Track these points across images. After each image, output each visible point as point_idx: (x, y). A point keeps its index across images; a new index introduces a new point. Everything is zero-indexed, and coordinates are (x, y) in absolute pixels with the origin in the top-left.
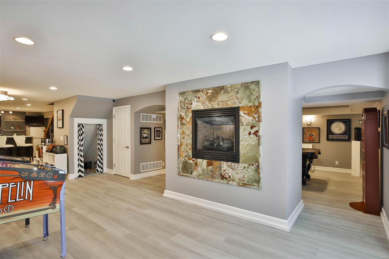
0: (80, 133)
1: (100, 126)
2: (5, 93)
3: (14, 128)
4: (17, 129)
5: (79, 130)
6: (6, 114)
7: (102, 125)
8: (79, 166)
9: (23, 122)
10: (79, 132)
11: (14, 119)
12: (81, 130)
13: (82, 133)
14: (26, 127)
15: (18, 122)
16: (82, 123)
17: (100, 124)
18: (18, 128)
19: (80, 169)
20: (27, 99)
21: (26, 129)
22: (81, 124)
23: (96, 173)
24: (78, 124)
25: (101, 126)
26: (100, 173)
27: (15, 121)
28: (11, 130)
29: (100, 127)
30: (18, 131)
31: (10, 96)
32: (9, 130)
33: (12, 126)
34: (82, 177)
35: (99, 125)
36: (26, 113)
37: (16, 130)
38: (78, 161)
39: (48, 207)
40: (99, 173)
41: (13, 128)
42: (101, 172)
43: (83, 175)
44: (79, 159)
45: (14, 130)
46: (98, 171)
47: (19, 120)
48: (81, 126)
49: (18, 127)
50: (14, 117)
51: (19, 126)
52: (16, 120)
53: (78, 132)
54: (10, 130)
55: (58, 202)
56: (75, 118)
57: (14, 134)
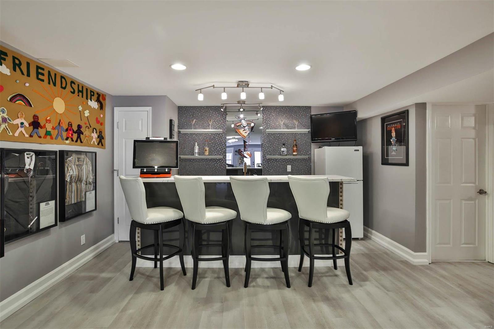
3: (288, 152)
4: (294, 153)
11: (287, 126)
14: (311, 147)
15: (295, 134)
18: (294, 151)
21: (312, 153)
27: (288, 133)
28: (281, 155)
30: (295, 160)
32: (276, 157)
33: (284, 144)
36: (312, 109)
37: (292, 157)
41: (285, 149)
45: (287, 157)
47: (296, 130)
49: (295, 149)
50: (287, 121)
51: (296, 145)
52: (291, 129)
54: (279, 157)
57: (288, 166)
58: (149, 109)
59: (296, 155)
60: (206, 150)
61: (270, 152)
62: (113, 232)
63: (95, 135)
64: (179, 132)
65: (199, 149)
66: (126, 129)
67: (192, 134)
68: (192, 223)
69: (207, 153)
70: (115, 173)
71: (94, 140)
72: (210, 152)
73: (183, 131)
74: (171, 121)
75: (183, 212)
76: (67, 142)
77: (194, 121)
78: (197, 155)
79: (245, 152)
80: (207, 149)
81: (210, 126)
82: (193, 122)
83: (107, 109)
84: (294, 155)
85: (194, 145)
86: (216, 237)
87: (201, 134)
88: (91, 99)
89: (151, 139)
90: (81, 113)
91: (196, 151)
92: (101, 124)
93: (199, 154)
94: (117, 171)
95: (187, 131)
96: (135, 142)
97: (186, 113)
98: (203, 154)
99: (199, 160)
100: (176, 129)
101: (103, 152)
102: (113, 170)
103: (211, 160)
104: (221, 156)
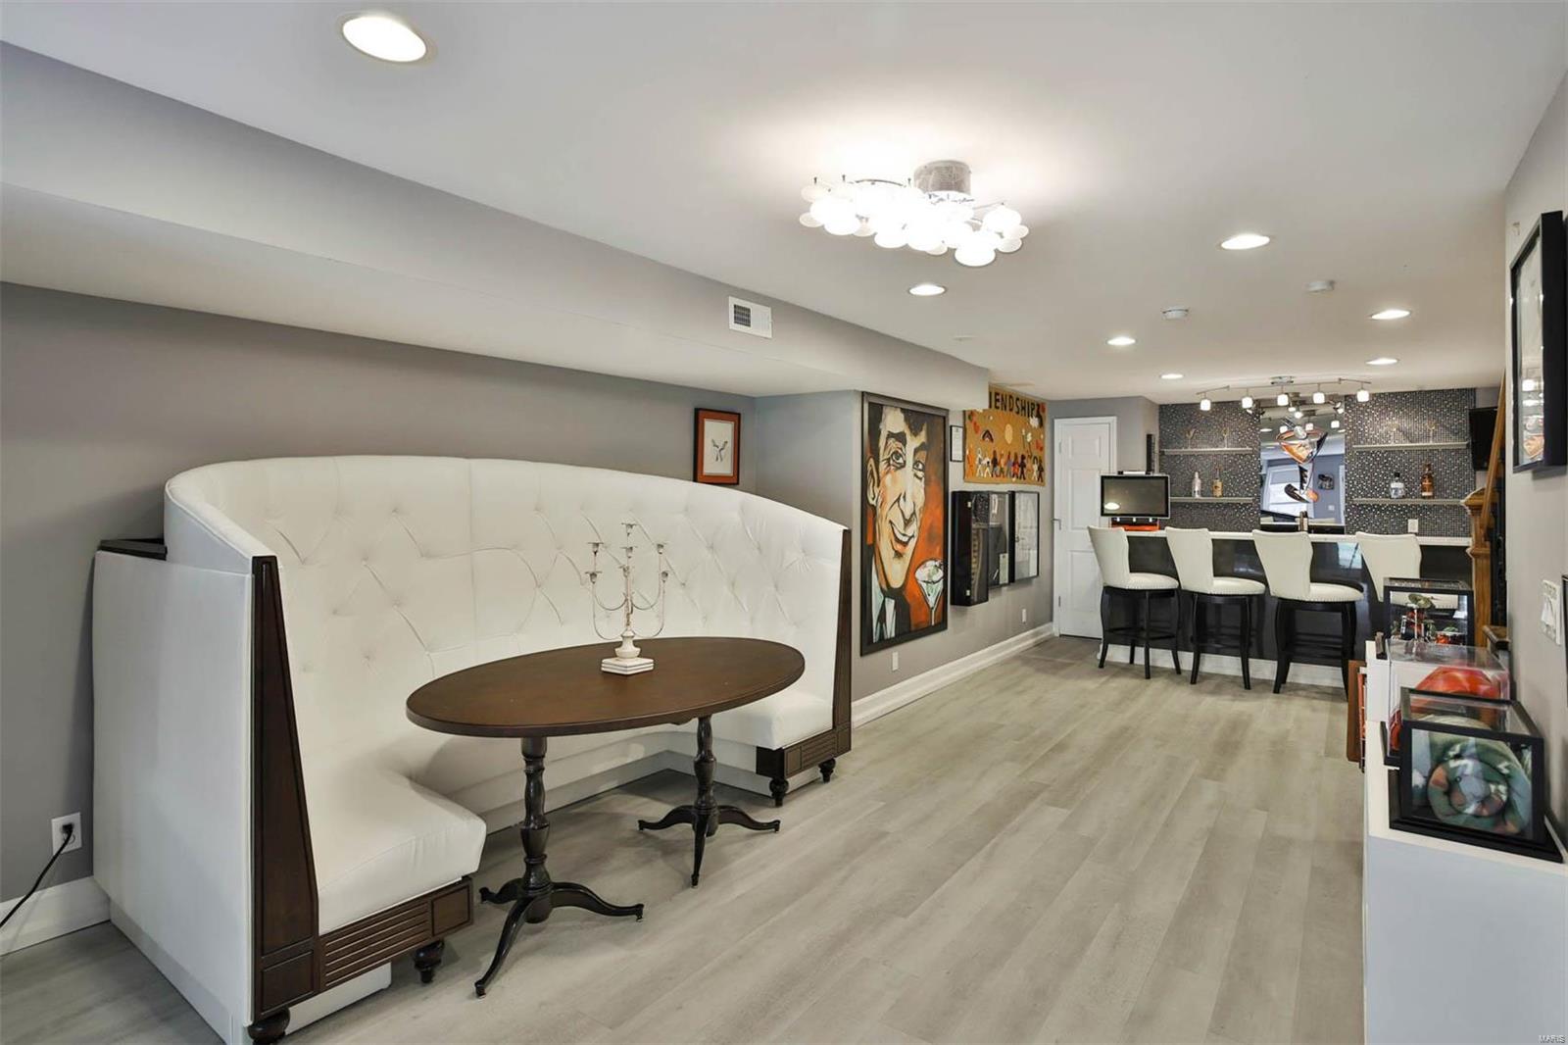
3: (1408, 488)
4: (1424, 494)
6: (1370, 414)
9: (1457, 451)
11: (1407, 435)
14: (1475, 478)
15: (1431, 452)
18: (1424, 490)
27: (1410, 450)
28: (1391, 496)
30: (1430, 508)
32: (1380, 500)
33: (1398, 475)
36: (1478, 396)
37: (1418, 502)
41: (1400, 485)
45: (1409, 501)
47: (1432, 443)
49: (1427, 483)
50: (1407, 424)
51: (1430, 476)
52: (1417, 441)
54: (1387, 501)
57: (1410, 521)
58: (1113, 419)
59: (1429, 497)
60: (1216, 487)
61: (1363, 490)
62: (1051, 620)
63: (1035, 467)
64: (1162, 453)
65: (1202, 484)
66: (1073, 454)
67: (1186, 456)
68: (1192, 594)
69: (1219, 493)
70: (1056, 524)
71: (1035, 474)
72: (1224, 490)
73: (1168, 451)
74: (1149, 437)
75: (1178, 579)
76: (1014, 479)
77: (1192, 433)
78: (1197, 496)
79: (1302, 491)
80: (1219, 484)
81: (1226, 441)
82: (1189, 434)
83: (1047, 425)
84: (1424, 497)
85: (1193, 478)
86: (1232, 620)
87: (1206, 455)
88: (1030, 415)
89: (1126, 473)
90: (1025, 437)
91: (1197, 489)
92: (1042, 449)
93: (1202, 493)
94: (1059, 521)
95: (1177, 451)
96: (1103, 478)
97: (1176, 417)
98: (1211, 493)
99: (1202, 504)
100: (1156, 449)
101: (1044, 491)
102: (1053, 520)
103: (1227, 505)
104: (1249, 499)
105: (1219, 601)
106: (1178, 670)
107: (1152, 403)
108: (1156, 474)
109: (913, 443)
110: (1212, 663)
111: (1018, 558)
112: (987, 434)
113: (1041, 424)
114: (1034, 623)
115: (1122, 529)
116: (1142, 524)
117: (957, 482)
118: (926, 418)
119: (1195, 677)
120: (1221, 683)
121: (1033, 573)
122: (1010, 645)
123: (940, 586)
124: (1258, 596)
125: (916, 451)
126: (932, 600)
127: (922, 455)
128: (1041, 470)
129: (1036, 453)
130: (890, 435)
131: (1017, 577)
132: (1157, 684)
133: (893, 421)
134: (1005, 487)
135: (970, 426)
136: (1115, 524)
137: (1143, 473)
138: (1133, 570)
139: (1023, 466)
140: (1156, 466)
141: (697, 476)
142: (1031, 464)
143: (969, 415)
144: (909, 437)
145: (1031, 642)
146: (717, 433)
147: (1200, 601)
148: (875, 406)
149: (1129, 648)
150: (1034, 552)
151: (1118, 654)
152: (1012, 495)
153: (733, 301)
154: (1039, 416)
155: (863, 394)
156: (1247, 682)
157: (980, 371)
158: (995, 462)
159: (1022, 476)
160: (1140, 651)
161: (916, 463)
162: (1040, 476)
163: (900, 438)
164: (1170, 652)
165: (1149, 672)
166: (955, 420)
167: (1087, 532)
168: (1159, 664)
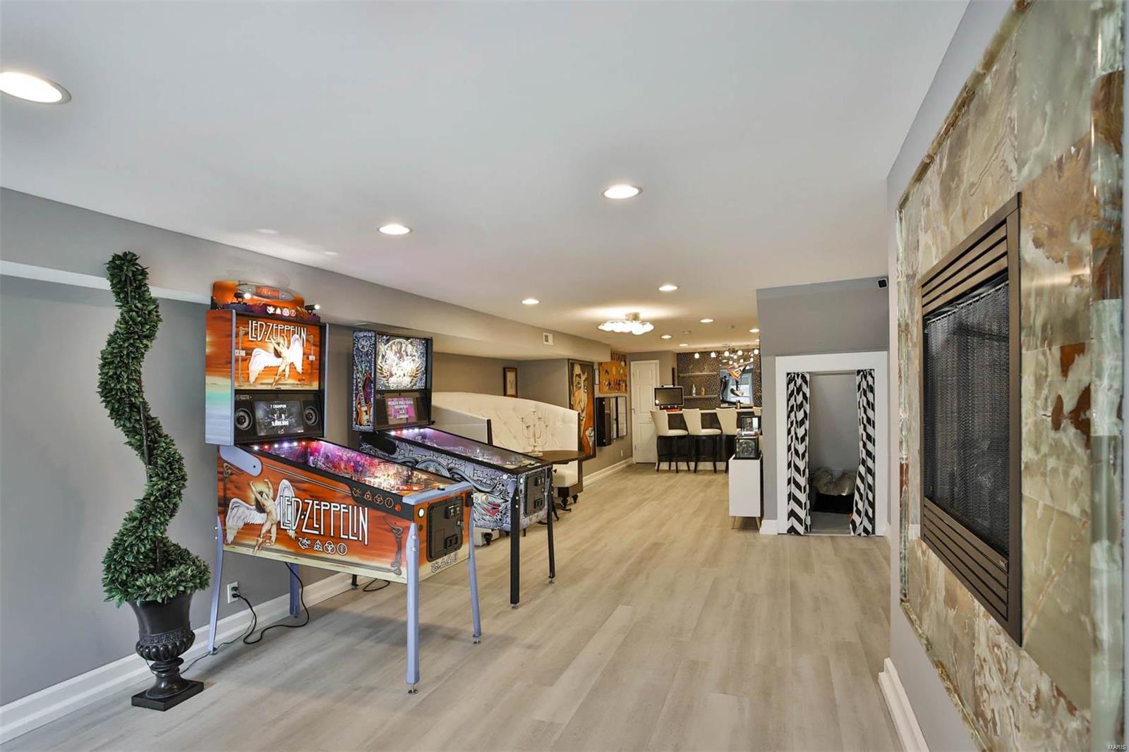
0: (795, 401)
1: (866, 377)
2: (635, 317)
5: (793, 391)
7: (870, 374)
8: (792, 500)
10: (793, 398)
12: (798, 394)
13: (802, 402)
16: (800, 370)
17: (862, 371)
19: (792, 510)
20: (712, 321)
22: (798, 375)
23: (850, 533)
24: (788, 374)
25: (869, 378)
26: (863, 534)
29: (864, 380)
31: (644, 322)
34: (797, 533)
35: (859, 372)
38: (788, 485)
39: (389, 567)
40: (860, 535)
42: (865, 530)
43: (801, 529)
44: (790, 478)
46: (855, 528)
48: (799, 381)
53: (789, 400)
55: (404, 563)
56: (777, 358)
58: (657, 361)
60: (702, 391)
62: (632, 456)
63: (624, 384)
64: (678, 376)
65: (696, 390)
66: (639, 378)
67: (689, 377)
68: (694, 436)
69: (703, 393)
70: (633, 411)
71: (624, 388)
72: (705, 392)
73: (681, 375)
74: (673, 369)
75: (688, 431)
76: (617, 391)
77: (691, 368)
78: (694, 395)
80: (703, 389)
81: (706, 370)
83: (628, 365)
85: (692, 387)
86: (709, 445)
87: (698, 376)
88: (621, 361)
89: (665, 386)
90: (619, 371)
91: (694, 392)
92: (626, 376)
93: (696, 394)
94: (634, 409)
95: (685, 375)
96: (655, 389)
97: (684, 359)
98: (700, 394)
99: (696, 399)
100: (676, 375)
101: (628, 396)
102: (631, 409)
103: (707, 399)
104: (716, 396)
105: (704, 438)
106: (689, 470)
107: (674, 353)
108: (676, 387)
109: (583, 378)
110: (702, 466)
111: (620, 427)
112: (607, 371)
113: (626, 364)
114: (625, 457)
115: (665, 411)
116: (672, 408)
117: (597, 394)
118: (587, 366)
119: (695, 471)
120: (705, 472)
121: (625, 434)
122: (617, 466)
123: (593, 438)
124: (718, 435)
125: (584, 381)
126: (591, 444)
127: (586, 382)
128: (626, 386)
129: (624, 378)
130: (577, 375)
131: (620, 435)
132: (680, 475)
133: (577, 370)
134: (613, 395)
135: (601, 368)
136: (661, 409)
137: (672, 386)
138: (670, 429)
139: (619, 384)
140: (676, 383)
141: (505, 394)
142: (621, 384)
143: (600, 364)
144: (582, 375)
145: (625, 465)
146: (511, 376)
147: (697, 439)
148: (572, 363)
149: (668, 463)
150: (625, 425)
151: (664, 466)
152: (617, 398)
153: (544, 334)
154: (625, 361)
155: (569, 359)
156: (715, 471)
157: (608, 345)
158: (610, 384)
159: (619, 390)
160: (673, 464)
161: (584, 386)
162: (626, 389)
163: (579, 376)
164: (686, 463)
165: (677, 471)
166: (596, 367)
167: (650, 414)
168: (681, 468)
